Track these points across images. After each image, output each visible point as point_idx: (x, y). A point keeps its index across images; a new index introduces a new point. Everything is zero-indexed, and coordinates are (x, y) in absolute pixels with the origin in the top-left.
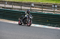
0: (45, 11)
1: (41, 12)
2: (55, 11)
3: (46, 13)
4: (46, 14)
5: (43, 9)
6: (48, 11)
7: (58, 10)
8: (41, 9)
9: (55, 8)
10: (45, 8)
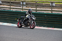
0: (13, 8)
1: (9, 9)
2: (23, 8)
3: (14, 10)
4: (15, 12)
5: (11, 7)
6: (16, 9)
7: (26, 7)
8: (9, 7)
9: (23, 5)
10: (13, 6)
